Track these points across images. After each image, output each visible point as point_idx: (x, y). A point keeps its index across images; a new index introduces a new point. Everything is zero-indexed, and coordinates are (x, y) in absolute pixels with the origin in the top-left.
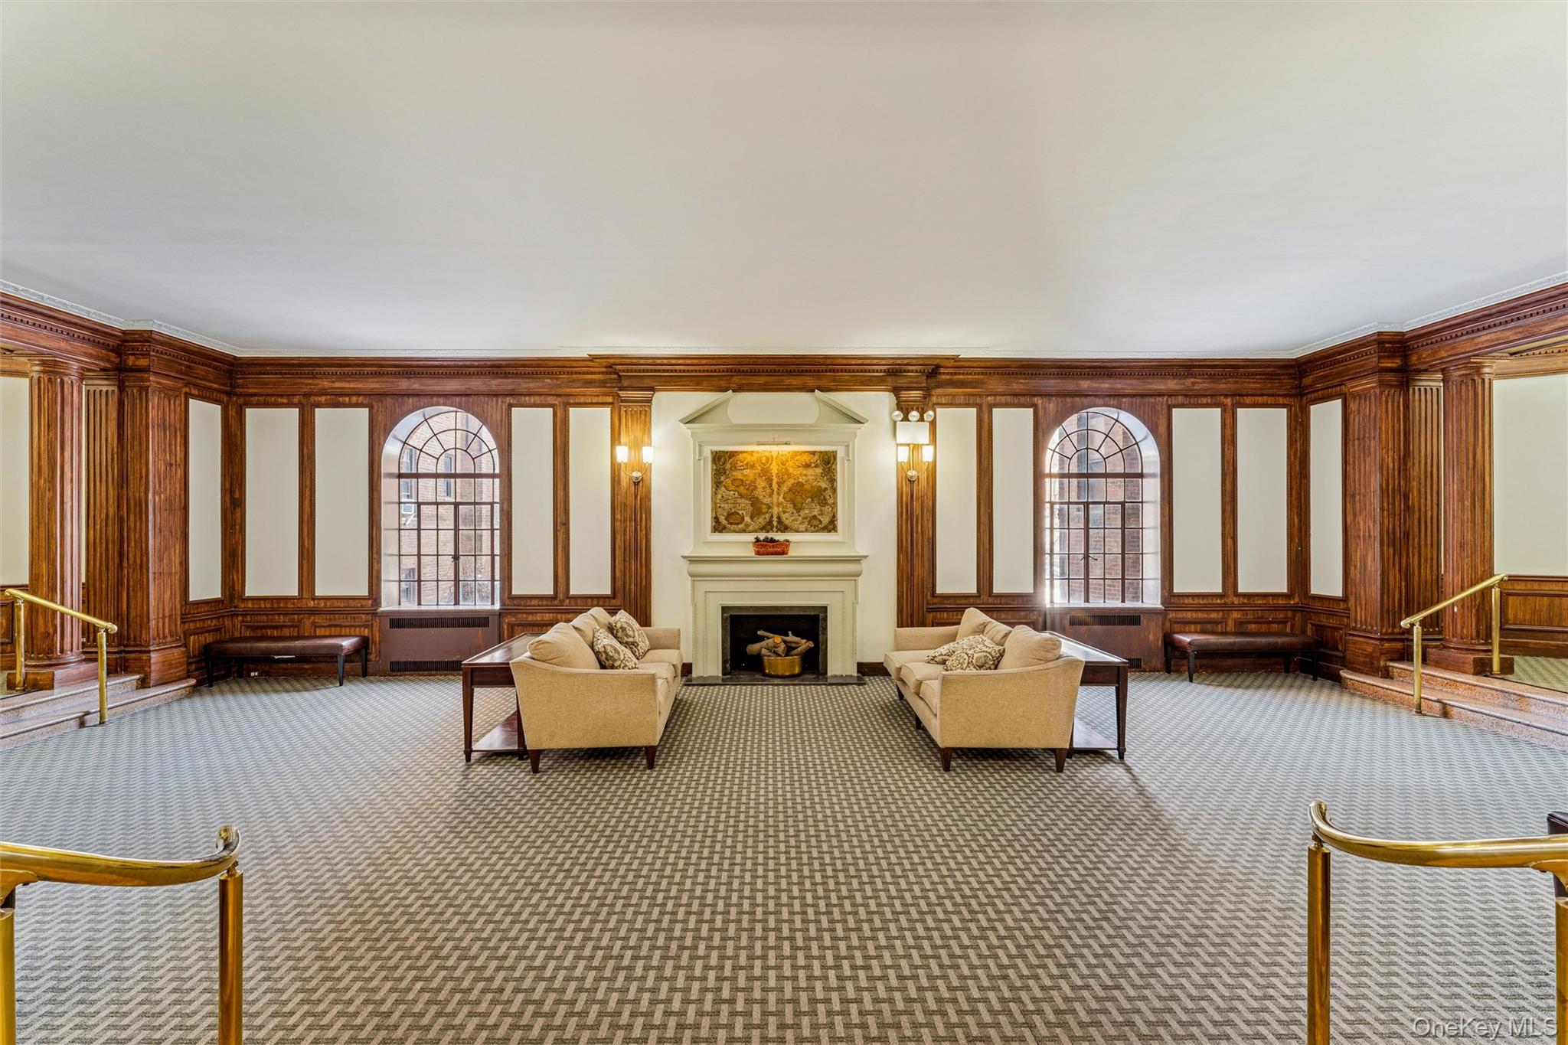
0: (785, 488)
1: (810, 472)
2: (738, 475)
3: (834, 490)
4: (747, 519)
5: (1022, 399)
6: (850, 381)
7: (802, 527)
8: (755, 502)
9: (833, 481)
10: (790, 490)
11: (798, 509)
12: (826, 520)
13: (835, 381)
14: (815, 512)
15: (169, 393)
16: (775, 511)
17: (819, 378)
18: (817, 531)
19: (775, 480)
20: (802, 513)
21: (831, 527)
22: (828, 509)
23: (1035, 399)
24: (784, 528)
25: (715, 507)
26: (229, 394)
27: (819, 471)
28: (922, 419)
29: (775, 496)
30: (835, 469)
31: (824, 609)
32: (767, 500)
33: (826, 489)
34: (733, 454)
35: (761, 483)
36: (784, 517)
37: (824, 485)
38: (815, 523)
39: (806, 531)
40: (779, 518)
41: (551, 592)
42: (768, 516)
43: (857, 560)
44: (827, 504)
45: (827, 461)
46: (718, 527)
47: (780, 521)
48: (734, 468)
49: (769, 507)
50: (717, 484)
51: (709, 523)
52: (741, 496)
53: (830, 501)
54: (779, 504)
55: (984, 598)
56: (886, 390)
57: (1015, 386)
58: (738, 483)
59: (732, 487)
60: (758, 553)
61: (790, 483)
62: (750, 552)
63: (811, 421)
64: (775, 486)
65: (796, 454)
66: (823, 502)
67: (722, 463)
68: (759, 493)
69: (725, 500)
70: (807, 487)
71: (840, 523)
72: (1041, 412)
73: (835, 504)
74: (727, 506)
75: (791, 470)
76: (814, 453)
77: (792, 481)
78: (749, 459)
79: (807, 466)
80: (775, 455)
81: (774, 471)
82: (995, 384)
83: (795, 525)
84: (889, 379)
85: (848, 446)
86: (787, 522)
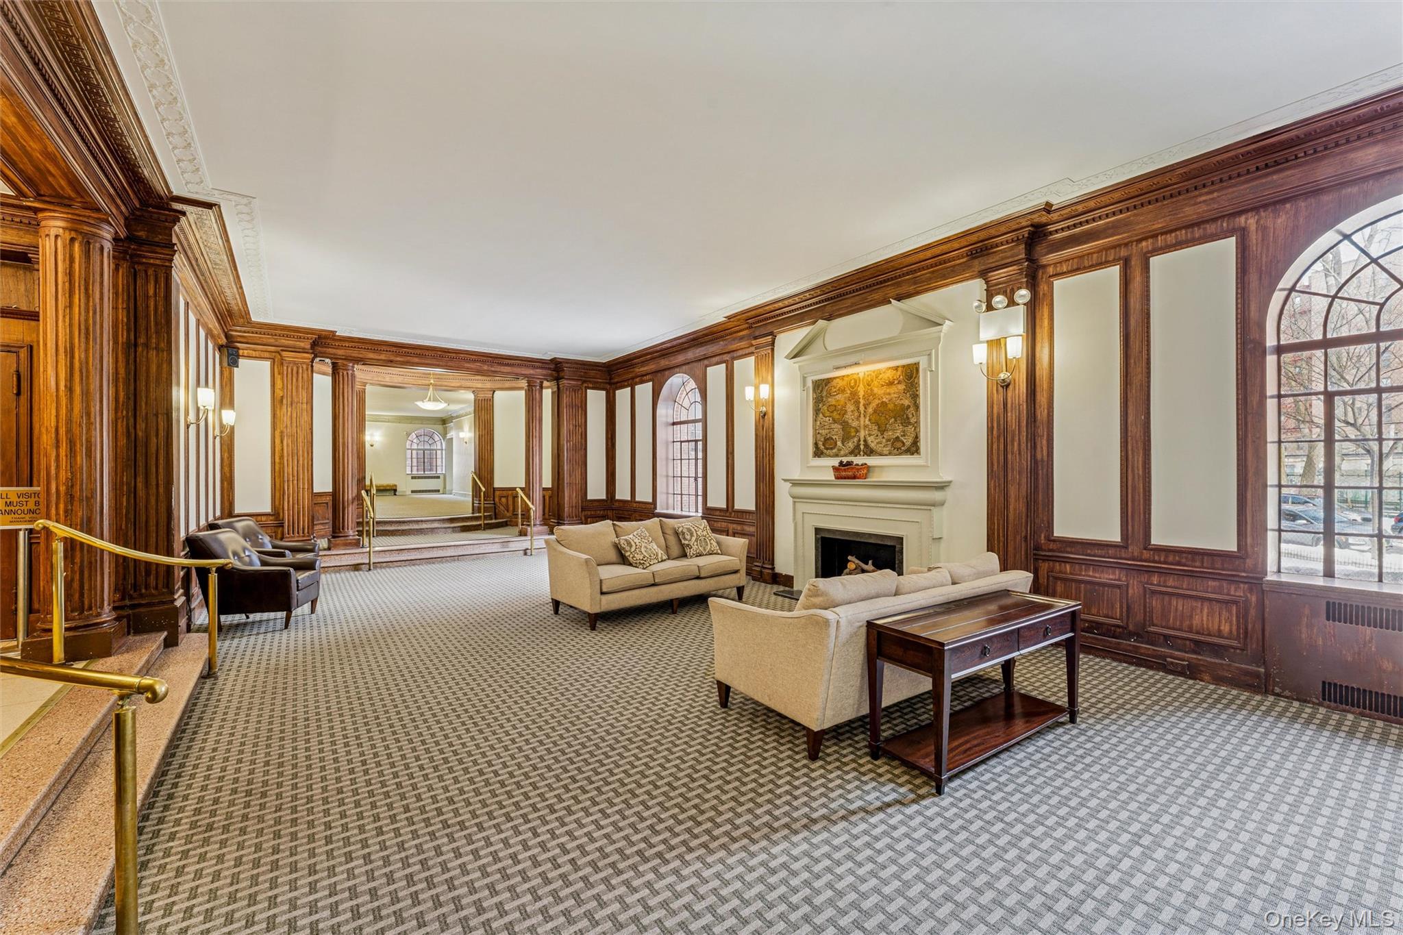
0: (870, 410)
1: (893, 390)
2: (832, 401)
3: (917, 407)
4: (839, 443)
5: (1211, 228)
6: (930, 279)
7: (886, 451)
8: (845, 425)
9: (915, 397)
10: (875, 411)
11: (882, 430)
12: (908, 441)
13: (915, 283)
14: (898, 434)
15: (575, 390)
16: (862, 434)
17: (899, 285)
18: (900, 454)
19: (862, 402)
20: (886, 435)
21: (914, 449)
22: (910, 429)
23: (1242, 220)
24: (870, 452)
25: (816, 434)
26: (610, 384)
27: (901, 387)
28: (1012, 303)
29: (862, 419)
30: (918, 383)
31: (900, 540)
32: (855, 424)
33: (909, 407)
34: (828, 381)
35: (850, 407)
36: (870, 439)
37: (906, 402)
38: (899, 445)
39: (890, 454)
40: (865, 441)
41: (724, 506)
42: (856, 440)
43: (941, 487)
44: (910, 423)
45: (911, 374)
46: (818, 453)
47: (866, 445)
48: (830, 395)
49: (857, 431)
50: (817, 411)
51: (811, 449)
52: (835, 421)
53: (913, 420)
54: (866, 426)
55: (1134, 549)
56: (972, 278)
57: (1189, 210)
58: (832, 408)
59: (828, 414)
60: (837, 478)
61: (874, 405)
62: (830, 476)
63: (895, 333)
64: (862, 409)
65: (878, 373)
66: (906, 422)
67: (822, 388)
68: (849, 417)
69: (822, 426)
70: (891, 406)
71: (922, 444)
72: (1254, 238)
73: (918, 422)
74: (824, 432)
75: (876, 390)
76: (896, 368)
77: (877, 402)
78: (840, 383)
79: (891, 383)
80: (861, 375)
81: (861, 394)
82: (1150, 219)
83: (879, 448)
84: (976, 262)
85: (930, 355)
86: (872, 445)
